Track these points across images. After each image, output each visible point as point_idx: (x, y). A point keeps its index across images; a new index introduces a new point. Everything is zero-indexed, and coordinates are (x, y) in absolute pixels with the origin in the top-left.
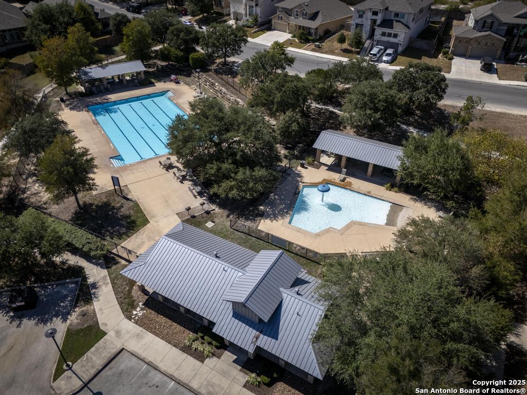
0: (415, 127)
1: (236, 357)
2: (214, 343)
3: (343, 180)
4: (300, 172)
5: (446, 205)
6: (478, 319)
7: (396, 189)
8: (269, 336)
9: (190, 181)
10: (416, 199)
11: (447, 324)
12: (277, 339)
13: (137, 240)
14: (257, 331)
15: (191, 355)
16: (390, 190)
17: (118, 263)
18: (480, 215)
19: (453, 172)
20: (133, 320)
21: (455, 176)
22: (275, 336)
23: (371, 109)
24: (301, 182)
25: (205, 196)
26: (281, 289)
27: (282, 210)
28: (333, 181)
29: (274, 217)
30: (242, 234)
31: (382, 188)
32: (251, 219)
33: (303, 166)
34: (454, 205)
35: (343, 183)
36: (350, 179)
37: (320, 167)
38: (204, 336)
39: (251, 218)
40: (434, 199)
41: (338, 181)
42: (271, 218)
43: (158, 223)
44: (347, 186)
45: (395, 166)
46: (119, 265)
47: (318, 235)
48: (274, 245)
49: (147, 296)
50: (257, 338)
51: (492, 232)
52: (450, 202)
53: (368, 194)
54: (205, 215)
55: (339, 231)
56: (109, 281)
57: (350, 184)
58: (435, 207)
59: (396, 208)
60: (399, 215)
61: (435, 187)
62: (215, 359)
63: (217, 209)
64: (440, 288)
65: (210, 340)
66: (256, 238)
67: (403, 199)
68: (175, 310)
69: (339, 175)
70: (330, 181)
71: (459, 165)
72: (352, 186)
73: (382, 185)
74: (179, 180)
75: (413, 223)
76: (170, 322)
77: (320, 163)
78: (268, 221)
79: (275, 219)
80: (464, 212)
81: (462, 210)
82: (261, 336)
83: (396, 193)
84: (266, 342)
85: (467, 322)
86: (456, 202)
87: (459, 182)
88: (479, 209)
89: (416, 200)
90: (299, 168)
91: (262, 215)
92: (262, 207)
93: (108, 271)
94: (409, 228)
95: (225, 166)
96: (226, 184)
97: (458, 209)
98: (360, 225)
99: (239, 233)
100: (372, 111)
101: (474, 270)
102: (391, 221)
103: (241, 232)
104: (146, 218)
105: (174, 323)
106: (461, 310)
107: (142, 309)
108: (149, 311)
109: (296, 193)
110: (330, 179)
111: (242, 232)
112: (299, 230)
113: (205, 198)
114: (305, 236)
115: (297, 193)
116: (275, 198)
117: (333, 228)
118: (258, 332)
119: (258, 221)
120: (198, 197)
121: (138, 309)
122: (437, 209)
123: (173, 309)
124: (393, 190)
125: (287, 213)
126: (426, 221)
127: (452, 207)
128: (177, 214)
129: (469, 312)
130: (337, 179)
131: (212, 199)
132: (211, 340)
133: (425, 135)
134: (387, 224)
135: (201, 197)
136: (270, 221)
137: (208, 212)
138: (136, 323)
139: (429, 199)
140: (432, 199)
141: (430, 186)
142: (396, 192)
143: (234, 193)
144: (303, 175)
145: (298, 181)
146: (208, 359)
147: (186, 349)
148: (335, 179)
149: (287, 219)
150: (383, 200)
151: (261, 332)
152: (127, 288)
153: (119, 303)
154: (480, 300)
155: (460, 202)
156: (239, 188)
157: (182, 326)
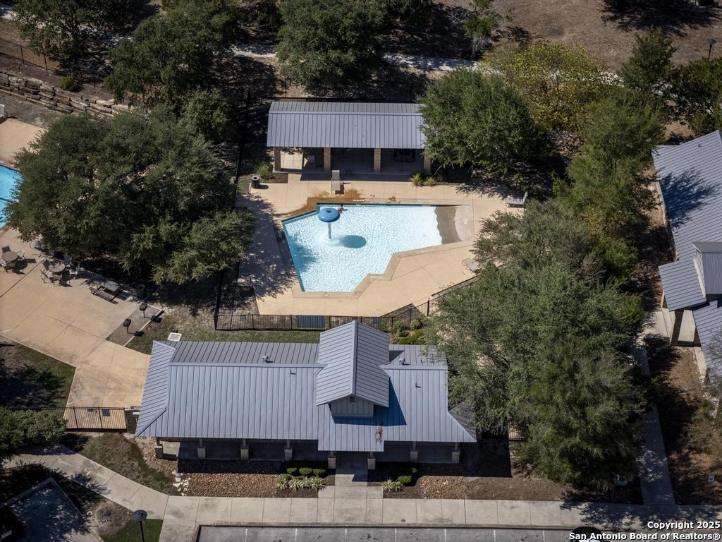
0: (406, 53)
1: (353, 475)
2: (317, 471)
3: (341, 191)
4: (258, 197)
5: (512, 182)
6: (609, 305)
7: (431, 180)
8: (393, 425)
9: (78, 277)
10: (466, 188)
11: (585, 320)
12: (405, 424)
13: (82, 399)
14: (376, 425)
15: (295, 496)
16: (422, 185)
17: (86, 439)
18: (566, 187)
19: (510, 131)
20: (183, 494)
21: (515, 137)
22: (400, 421)
23: (334, 48)
24: (274, 215)
25: (128, 295)
26: (382, 367)
27: (277, 273)
28: (324, 197)
29: (273, 288)
30: (241, 332)
31: (409, 185)
32: (239, 306)
33: (257, 185)
34: (522, 179)
35: (343, 195)
36: (351, 185)
37: (287, 178)
38: (298, 471)
39: (236, 303)
40: (491, 180)
41: (332, 194)
42: (269, 292)
43: (91, 363)
44: (352, 199)
45: (419, 143)
46: (92, 442)
47: (358, 293)
48: (302, 330)
49: (175, 460)
50: (380, 433)
51: (589, 207)
52: (515, 176)
53: (392, 203)
54: (154, 325)
55: (384, 275)
56: (99, 465)
57: (355, 194)
58: (498, 190)
59: (445, 213)
60: (454, 222)
61: (492, 162)
62: (328, 488)
63: (166, 309)
64: (565, 288)
65: (308, 470)
66: (269, 330)
67: (448, 193)
68: (231, 461)
69: (330, 182)
70: (319, 199)
71: (515, 120)
72: (361, 197)
73: (406, 179)
74: (57, 283)
75: (489, 226)
76: (237, 476)
77: (283, 170)
78: (267, 298)
79: (277, 291)
80: (539, 187)
81: (535, 183)
82: (384, 428)
83: (433, 187)
84: (393, 433)
85: (600, 311)
86: (524, 174)
87: (521, 145)
88: (562, 179)
89: (466, 190)
90: (253, 191)
91: (251, 292)
92: (241, 280)
93: (83, 455)
94: (488, 237)
95: (165, 228)
96: (178, 259)
97: (530, 183)
98: (408, 256)
99: (236, 333)
100: (339, 51)
101: (585, 262)
102: (448, 235)
103: (236, 330)
104: (62, 363)
105: (242, 475)
106: (592, 302)
107: (183, 478)
108: (195, 475)
109: (281, 238)
110: (318, 195)
111: (239, 330)
112: (326, 295)
113: (131, 298)
114: (340, 301)
115: (281, 236)
116: (251, 257)
117: (374, 275)
118: (378, 427)
119: (252, 304)
120: (116, 300)
121: (178, 479)
122: (502, 195)
123: (227, 462)
124: (425, 183)
125: (288, 275)
126: (507, 218)
127: (520, 183)
128: (108, 339)
129: (599, 301)
130: (330, 192)
131: (147, 294)
132: (310, 470)
133: (429, 64)
134: (445, 242)
135: (124, 299)
136: (271, 297)
137: (156, 319)
138: (190, 494)
139: (484, 182)
140: (489, 180)
141: (484, 163)
142: (432, 185)
143: (200, 270)
144: (269, 201)
145: (267, 215)
146: (320, 492)
147: (285, 493)
148: (326, 193)
149: (296, 285)
150: (421, 205)
151: (382, 424)
152: (136, 464)
153: (143, 484)
154: (605, 287)
155: (527, 173)
156: (204, 258)
157: (256, 473)
